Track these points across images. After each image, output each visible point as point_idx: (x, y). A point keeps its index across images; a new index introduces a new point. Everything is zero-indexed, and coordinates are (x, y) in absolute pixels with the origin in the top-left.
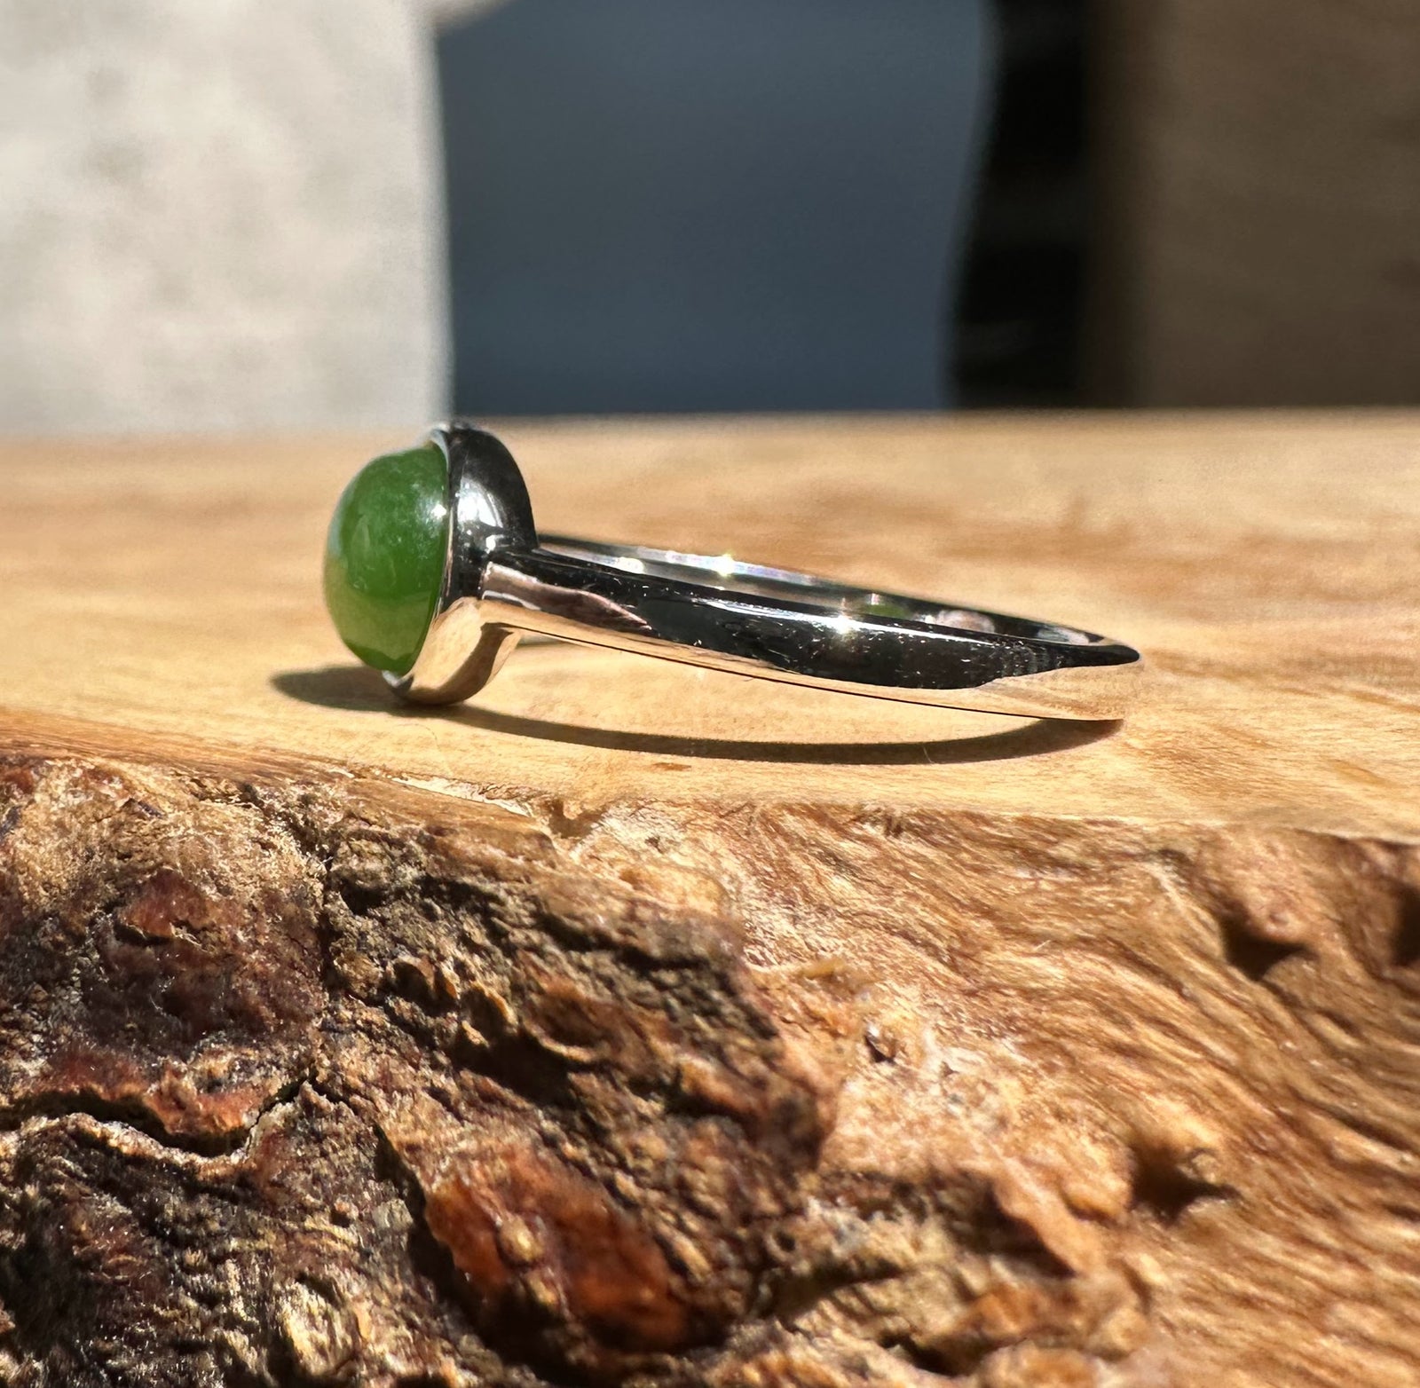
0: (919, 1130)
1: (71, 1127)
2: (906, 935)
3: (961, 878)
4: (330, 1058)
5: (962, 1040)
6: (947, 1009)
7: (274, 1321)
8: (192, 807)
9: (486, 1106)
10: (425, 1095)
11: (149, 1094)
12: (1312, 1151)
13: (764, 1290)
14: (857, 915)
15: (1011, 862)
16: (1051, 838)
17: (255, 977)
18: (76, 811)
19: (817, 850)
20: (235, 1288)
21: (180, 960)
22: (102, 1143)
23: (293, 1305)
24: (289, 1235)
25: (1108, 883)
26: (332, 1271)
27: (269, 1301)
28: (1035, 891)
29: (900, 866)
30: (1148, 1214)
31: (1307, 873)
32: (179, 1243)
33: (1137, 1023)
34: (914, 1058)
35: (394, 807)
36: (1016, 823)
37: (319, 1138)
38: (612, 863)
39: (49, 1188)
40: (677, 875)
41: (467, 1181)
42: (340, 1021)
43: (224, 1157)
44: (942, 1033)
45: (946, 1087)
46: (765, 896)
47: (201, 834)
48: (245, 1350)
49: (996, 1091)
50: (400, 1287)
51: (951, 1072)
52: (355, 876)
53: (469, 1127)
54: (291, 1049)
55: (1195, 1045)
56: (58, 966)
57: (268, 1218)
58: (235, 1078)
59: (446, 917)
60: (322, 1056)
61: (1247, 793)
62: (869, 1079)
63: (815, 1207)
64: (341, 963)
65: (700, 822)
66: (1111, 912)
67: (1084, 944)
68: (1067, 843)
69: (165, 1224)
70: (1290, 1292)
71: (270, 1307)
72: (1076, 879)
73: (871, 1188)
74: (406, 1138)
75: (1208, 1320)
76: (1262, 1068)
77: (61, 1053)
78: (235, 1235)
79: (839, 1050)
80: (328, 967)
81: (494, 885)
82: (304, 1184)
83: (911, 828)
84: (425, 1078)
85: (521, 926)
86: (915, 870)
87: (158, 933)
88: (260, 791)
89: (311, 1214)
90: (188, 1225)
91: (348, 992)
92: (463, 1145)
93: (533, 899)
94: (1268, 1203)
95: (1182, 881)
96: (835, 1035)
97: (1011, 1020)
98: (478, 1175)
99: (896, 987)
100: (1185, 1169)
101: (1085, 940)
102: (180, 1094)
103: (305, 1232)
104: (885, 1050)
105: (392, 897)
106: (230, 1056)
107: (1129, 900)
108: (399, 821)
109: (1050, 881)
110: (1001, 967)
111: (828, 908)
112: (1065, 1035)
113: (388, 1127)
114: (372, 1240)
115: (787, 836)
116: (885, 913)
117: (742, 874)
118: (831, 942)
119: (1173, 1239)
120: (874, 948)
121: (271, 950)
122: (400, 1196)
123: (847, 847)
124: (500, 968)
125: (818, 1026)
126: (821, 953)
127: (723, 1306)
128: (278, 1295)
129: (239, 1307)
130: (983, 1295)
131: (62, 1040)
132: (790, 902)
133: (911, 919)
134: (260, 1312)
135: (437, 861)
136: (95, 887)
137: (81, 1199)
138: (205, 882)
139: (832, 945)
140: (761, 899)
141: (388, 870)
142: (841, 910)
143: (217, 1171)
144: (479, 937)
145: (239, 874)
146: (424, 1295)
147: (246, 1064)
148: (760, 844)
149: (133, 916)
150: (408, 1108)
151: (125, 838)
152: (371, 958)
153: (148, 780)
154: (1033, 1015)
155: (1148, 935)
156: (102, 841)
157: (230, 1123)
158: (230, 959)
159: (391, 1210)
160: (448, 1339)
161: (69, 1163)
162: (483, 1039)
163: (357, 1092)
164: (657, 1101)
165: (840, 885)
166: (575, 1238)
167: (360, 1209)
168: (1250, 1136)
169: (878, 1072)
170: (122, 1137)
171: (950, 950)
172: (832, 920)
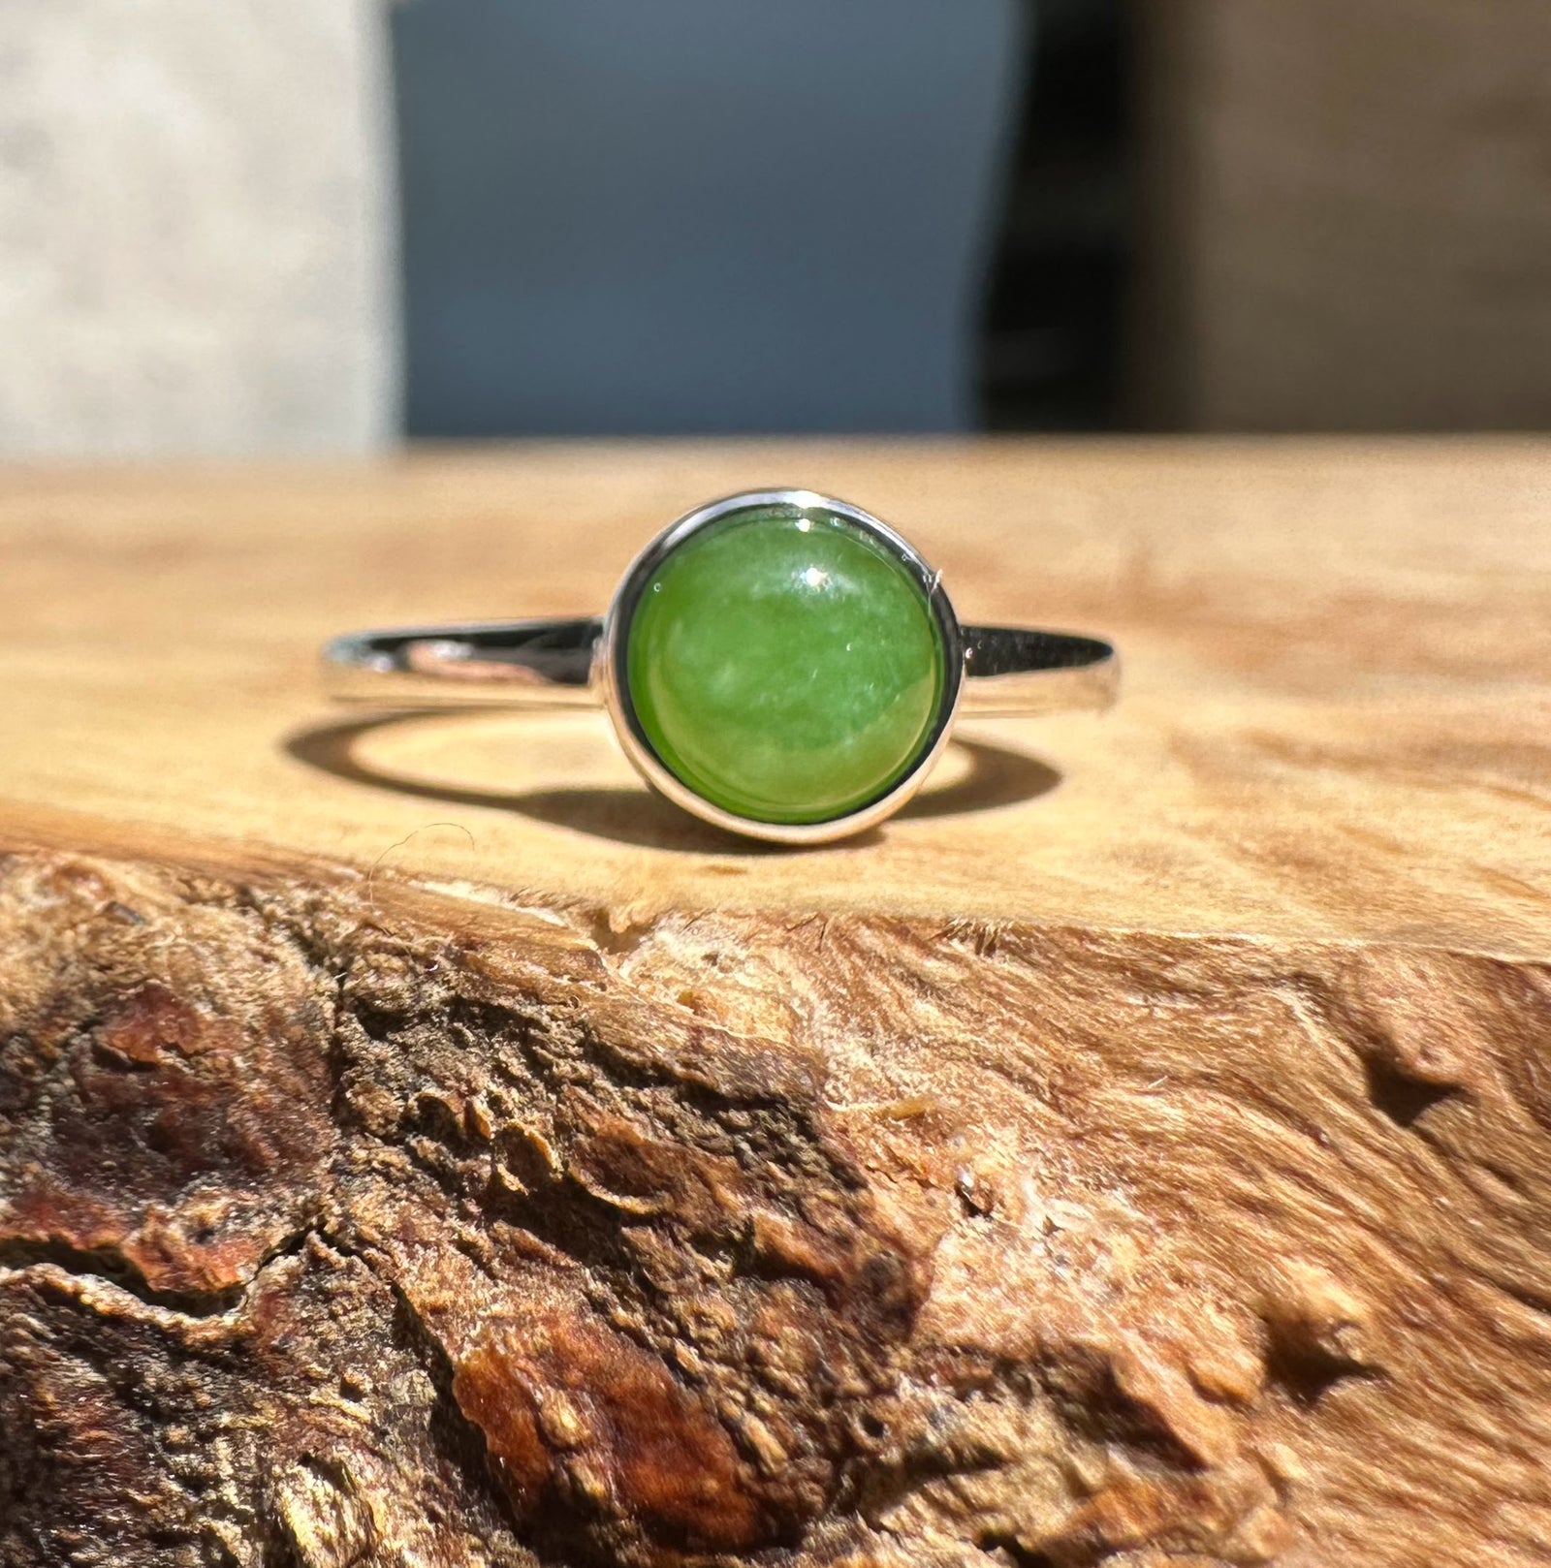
0: (1022, 1296)
1: (38, 1281)
2: (999, 1068)
3: (1065, 1004)
4: (342, 1204)
5: (1066, 1191)
6: (1049, 1155)
7: (272, 1510)
8: (182, 911)
9: (524, 1263)
10: (452, 1249)
11: (129, 1243)
12: (1472, 1326)
13: (846, 1482)
14: (945, 1044)
15: (1120, 986)
16: (1169, 959)
17: (255, 1109)
18: (49, 915)
19: (898, 970)
20: (226, 1470)
21: (166, 1089)
22: (73, 1299)
23: (295, 1492)
24: (292, 1410)
25: (1234, 1011)
26: (341, 1452)
27: (266, 1485)
28: (1150, 1018)
29: (994, 990)
30: (1283, 1397)
31: (1463, 1002)
32: (161, 1416)
33: (1269, 1173)
34: (1014, 1212)
35: (415, 916)
36: (1125, 942)
37: (328, 1297)
38: (667, 983)
39: (9, 1350)
40: (744, 998)
41: (501, 1350)
42: (354, 1162)
43: (214, 1318)
44: (1044, 1183)
45: (1051, 1247)
46: (838, 1022)
47: (194, 944)
48: (237, 1543)
49: (1109, 1252)
50: (421, 1473)
51: (1057, 1229)
52: (373, 996)
53: (503, 1287)
54: (296, 1194)
55: (1336, 1200)
56: (26, 1093)
57: (266, 1390)
58: (231, 1227)
59: (479, 1044)
60: (332, 1202)
61: (1388, 907)
62: (963, 1236)
63: (906, 1387)
64: (356, 1095)
65: (763, 936)
66: (1237, 1046)
67: (1205, 1081)
68: (1188, 964)
69: (145, 1395)
70: (1448, 1489)
71: (268, 1493)
72: (1195, 1006)
73: (970, 1364)
74: (430, 1299)
75: (1355, 1522)
76: (1413, 1227)
77: (26, 1194)
78: (228, 1409)
79: (931, 1203)
80: (339, 1101)
81: (535, 1008)
82: (309, 1350)
83: (1005, 945)
84: (453, 1230)
85: (566, 1056)
86: (1012, 994)
87: (144, 1057)
88: (260, 895)
89: (317, 1385)
90: (172, 1396)
91: (364, 1130)
92: (496, 1308)
93: (581, 1025)
94: (1423, 1386)
95: (1318, 1010)
96: (925, 1184)
97: (1123, 1168)
98: (515, 1344)
99: (990, 1130)
100: (1326, 1345)
101: (1207, 1077)
102: (166, 1243)
103: (311, 1406)
104: (980, 1202)
105: (416, 1021)
106: (225, 1200)
107: (1257, 1031)
108: (423, 932)
109: (1167, 1008)
110: (1111, 1108)
111: (911, 1037)
112: (1185, 1187)
113: (409, 1286)
114: (387, 1416)
115: (863, 954)
116: (976, 1043)
117: (813, 997)
118: (916, 1076)
119: (1313, 1426)
120: (965, 1083)
121: (274, 1079)
122: (422, 1366)
123: (932, 966)
124: (544, 1105)
125: (906, 1174)
126: (903, 1088)
127: (800, 1499)
128: (278, 1479)
129: (230, 1492)
130: (1100, 1491)
131: (28, 1178)
132: (867, 1030)
133: (1007, 1051)
134: (256, 1499)
135: (468, 979)
136: (70, 1003)
137: (48, 1364)
138: (198, 998)
139: (916, 1081)
140: (834, 1025)
141: (411, 989)
142: (925, 1039)
143: (208, 1334)
144: (517, 1067)
145: (237, 991)
146: (451, 1483)
147: (242, 1210)
148: (833, 962)
149: (114, 1037)
150: (431, 1264)
151: (106, 947)
152: (390, 1090)
153: (129, 879)
154: (1150, 1163)
155: (1278, 1072)
156: (79, 950)
157: (225, 1278)
158: (226, 1089)
159: (411, 1383)
160: (476, 1534)
161: (34, 1322)
162: (521, 1186)
163: (372, 1244)
164: (725, 1261)
165: (925, 1010)
166: (627, 1417)
167: (375, 1380)
168: (1401, 1306)
169: (974, 1229)
170: (97, 1292)
171: (1052, 1086)
172: (916, 1050)
